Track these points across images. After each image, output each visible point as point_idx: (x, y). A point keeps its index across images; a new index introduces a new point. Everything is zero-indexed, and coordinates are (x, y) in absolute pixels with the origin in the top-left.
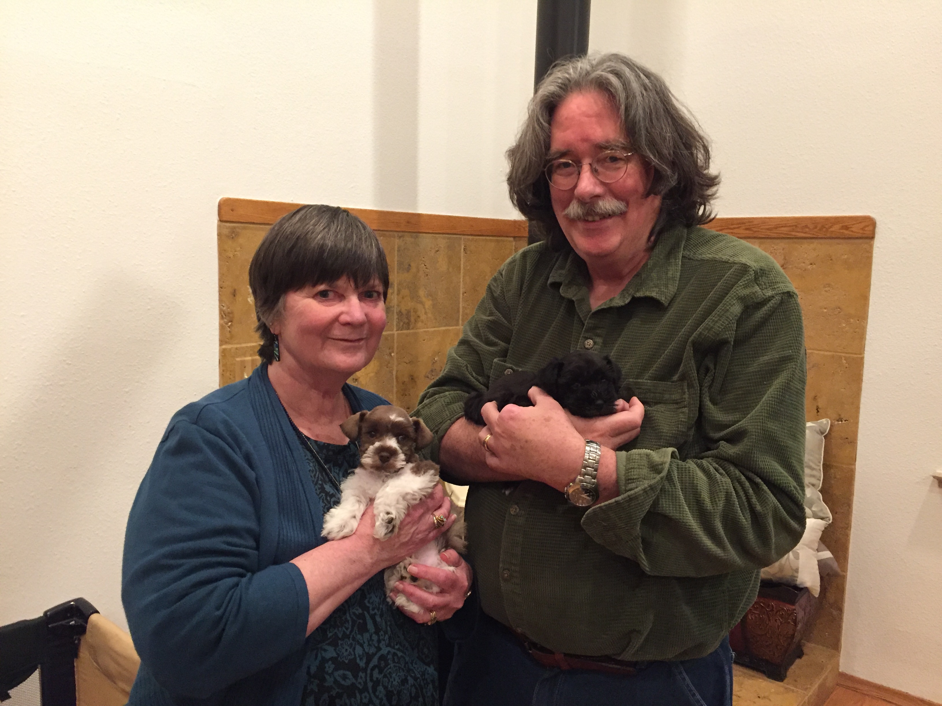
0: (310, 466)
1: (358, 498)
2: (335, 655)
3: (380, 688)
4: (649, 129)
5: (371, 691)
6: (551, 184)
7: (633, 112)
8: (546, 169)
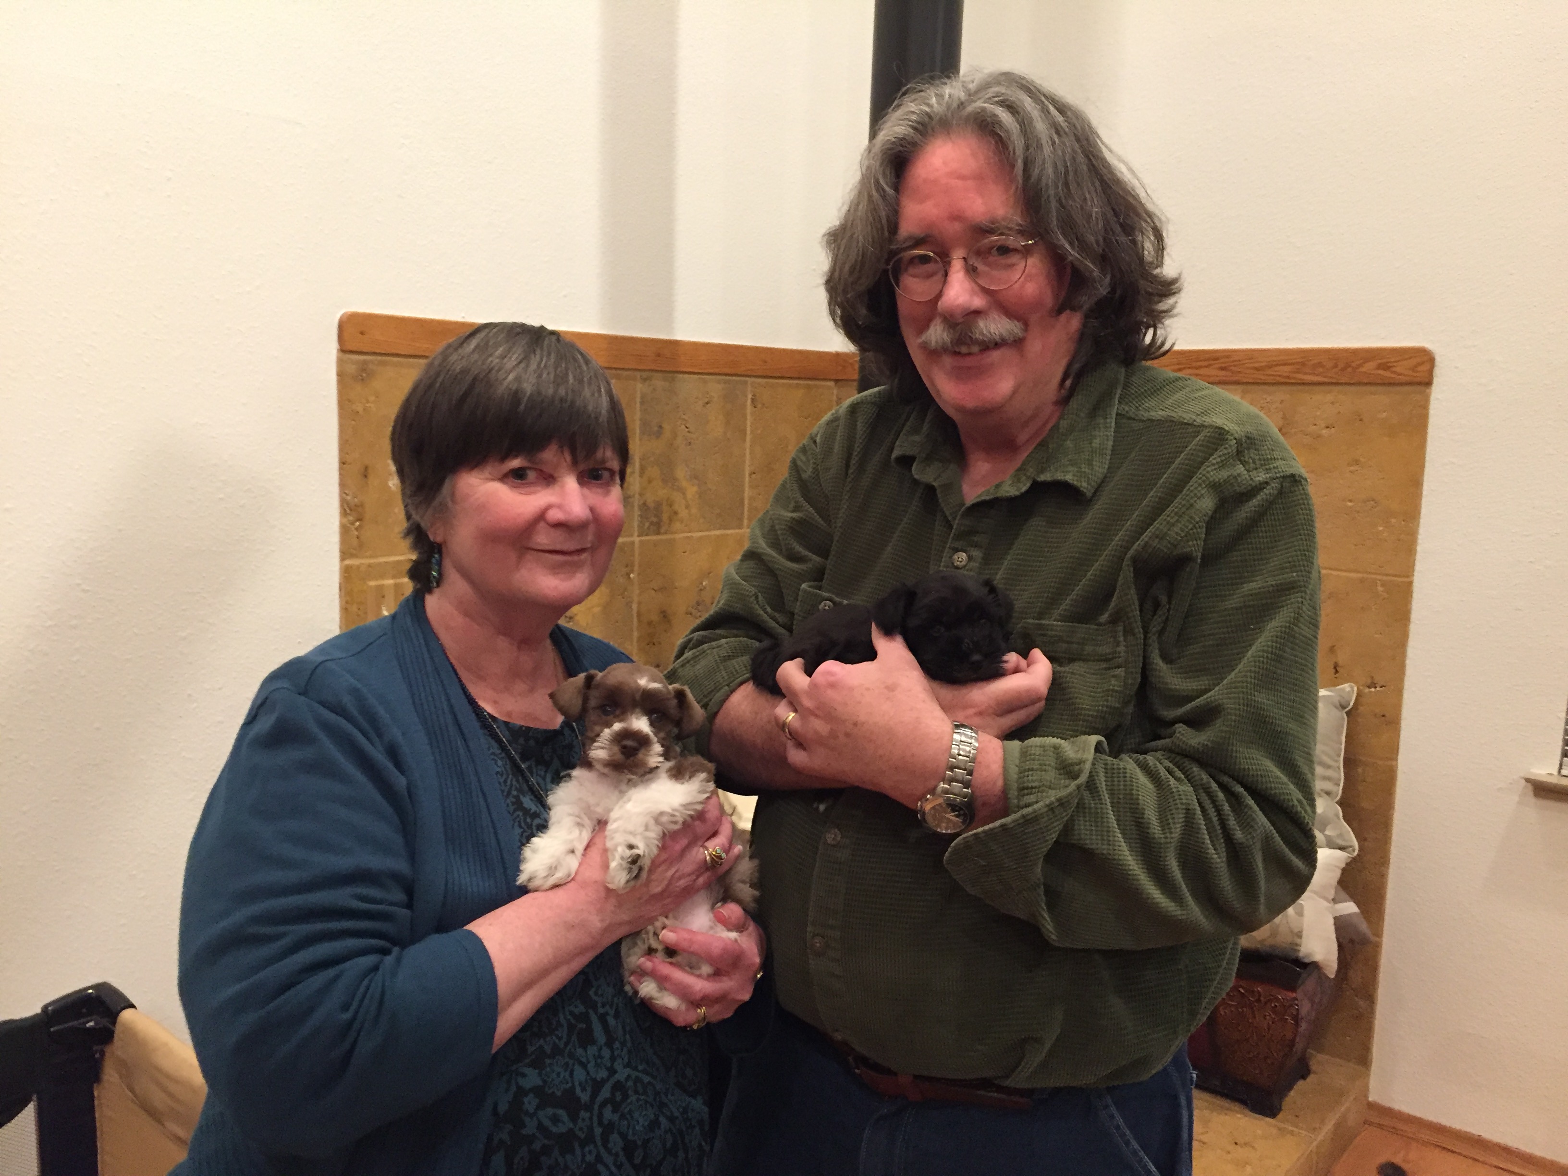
0: (498, 766)
1: (578, 820)
2: (540, 1083)
3: (615, 1137)
4: (1064, 201)
5: (599, 1143)
6: (898, 291)
7: (1036, 172)
8: (889, 267)
